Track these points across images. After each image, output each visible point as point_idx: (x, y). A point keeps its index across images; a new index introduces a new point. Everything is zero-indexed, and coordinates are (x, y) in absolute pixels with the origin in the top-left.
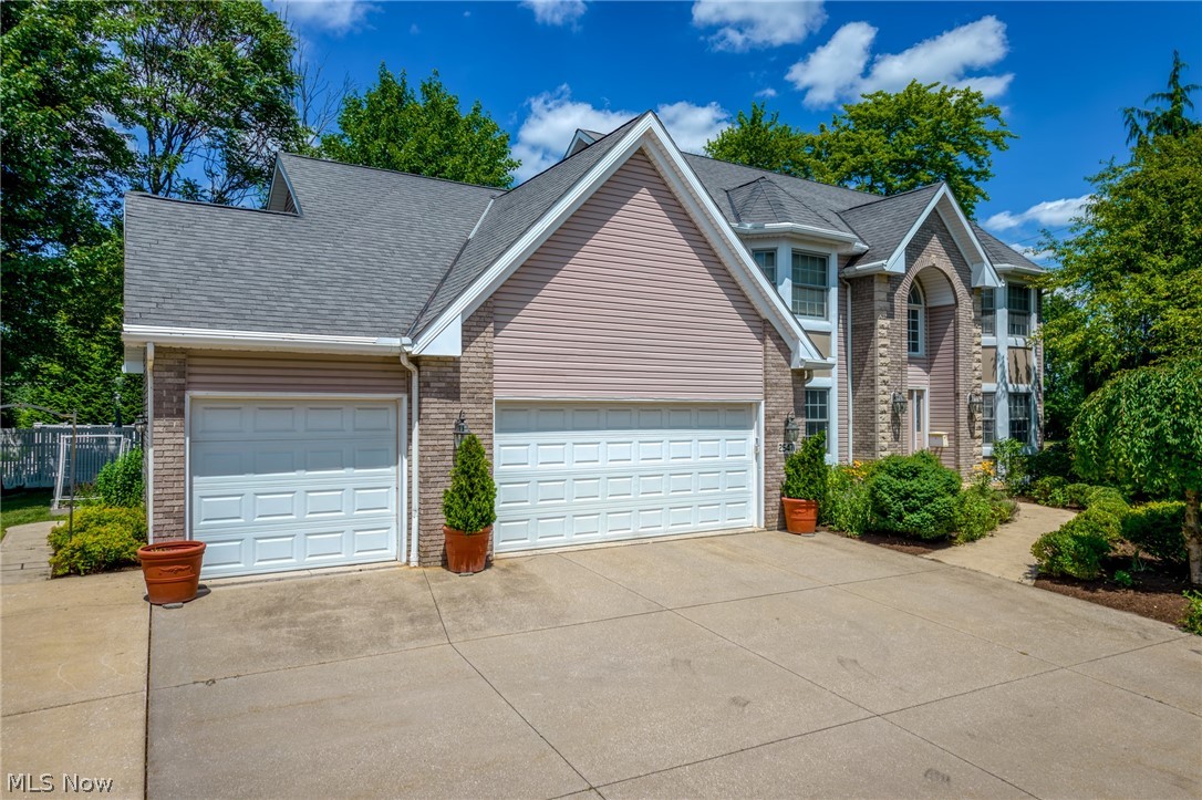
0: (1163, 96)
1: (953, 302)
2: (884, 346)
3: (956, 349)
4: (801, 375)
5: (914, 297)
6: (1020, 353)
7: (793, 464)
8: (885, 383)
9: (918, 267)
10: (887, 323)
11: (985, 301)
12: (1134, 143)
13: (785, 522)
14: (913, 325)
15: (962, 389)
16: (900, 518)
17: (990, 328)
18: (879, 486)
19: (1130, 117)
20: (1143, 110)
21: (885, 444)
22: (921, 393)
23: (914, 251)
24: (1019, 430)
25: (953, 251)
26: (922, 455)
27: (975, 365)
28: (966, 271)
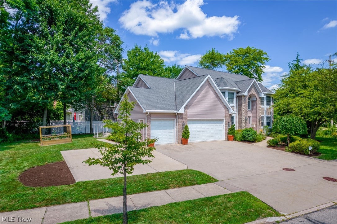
0: (295, 61)
1: (256, 100)
2: (244, 109)
3: (257, 109)
4: (231, 115)
5: (249, 99)
6: (268, 109)
7: (229, 129)
8: (244, 115)
9: (250, 94)
10: (244, 104)
11: (262, 99)
12: (290, 69)
13: (228, 139)
14: (249, 104)
15: (257, 116)
16: (247, 138)
17: (263, 104)
18: (244, 133)
19: (289, 64)
20: (292, 63)
21: (244, 126)
22: (250, 116)
23: (249, 91)
24: (268, 124)
25: (256, 90)
26: (251, 128)
27: (260, 112)
28: (258, 94)
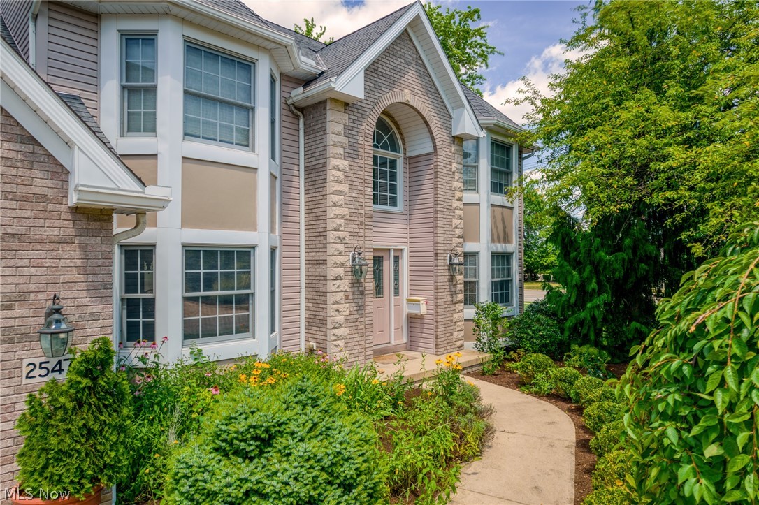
1: (431, 150)
2: (340, 192)
3: (440, 208)
5: (392, 144)
8: (340, 240)
9: (387, 100)
10: (342, 163)
15: (440, 248)
17: (472, 184)
21: (341, 319)
22: (399, 252)
24: (502, 291)
25: (431, 91)
27: (456, 222)
28: (446, 117)
